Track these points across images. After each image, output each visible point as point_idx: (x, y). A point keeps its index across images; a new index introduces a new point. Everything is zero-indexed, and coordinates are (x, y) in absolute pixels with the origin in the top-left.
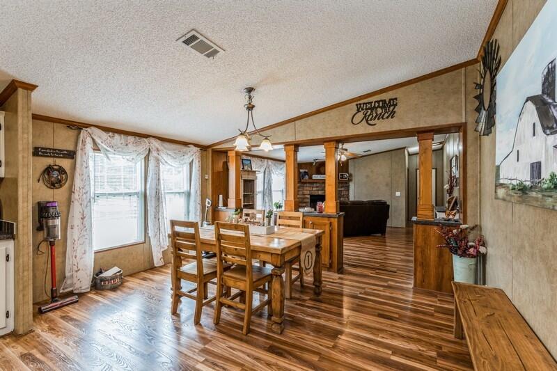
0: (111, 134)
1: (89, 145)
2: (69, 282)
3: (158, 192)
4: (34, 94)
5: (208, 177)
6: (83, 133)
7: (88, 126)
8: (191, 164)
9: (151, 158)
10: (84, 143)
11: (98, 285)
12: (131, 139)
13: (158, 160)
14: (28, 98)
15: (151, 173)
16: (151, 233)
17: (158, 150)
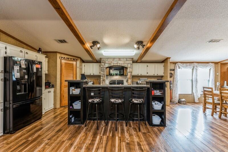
0: (183, 64)
1: (178, 67)
2: (173, 100)
3: (196, 79)
4: (170, 59)
5: (219, 74)
6: (176, 65)
7: (177, 63)
8: (210, 70)
9: (194, 69)
10: (177, 67)
11: (180, 102)
12: (188, 64)
13: (197, 69)
14: (169, 60)
15: (194, 74)
16: (194, 91)
17: (197, 66)
